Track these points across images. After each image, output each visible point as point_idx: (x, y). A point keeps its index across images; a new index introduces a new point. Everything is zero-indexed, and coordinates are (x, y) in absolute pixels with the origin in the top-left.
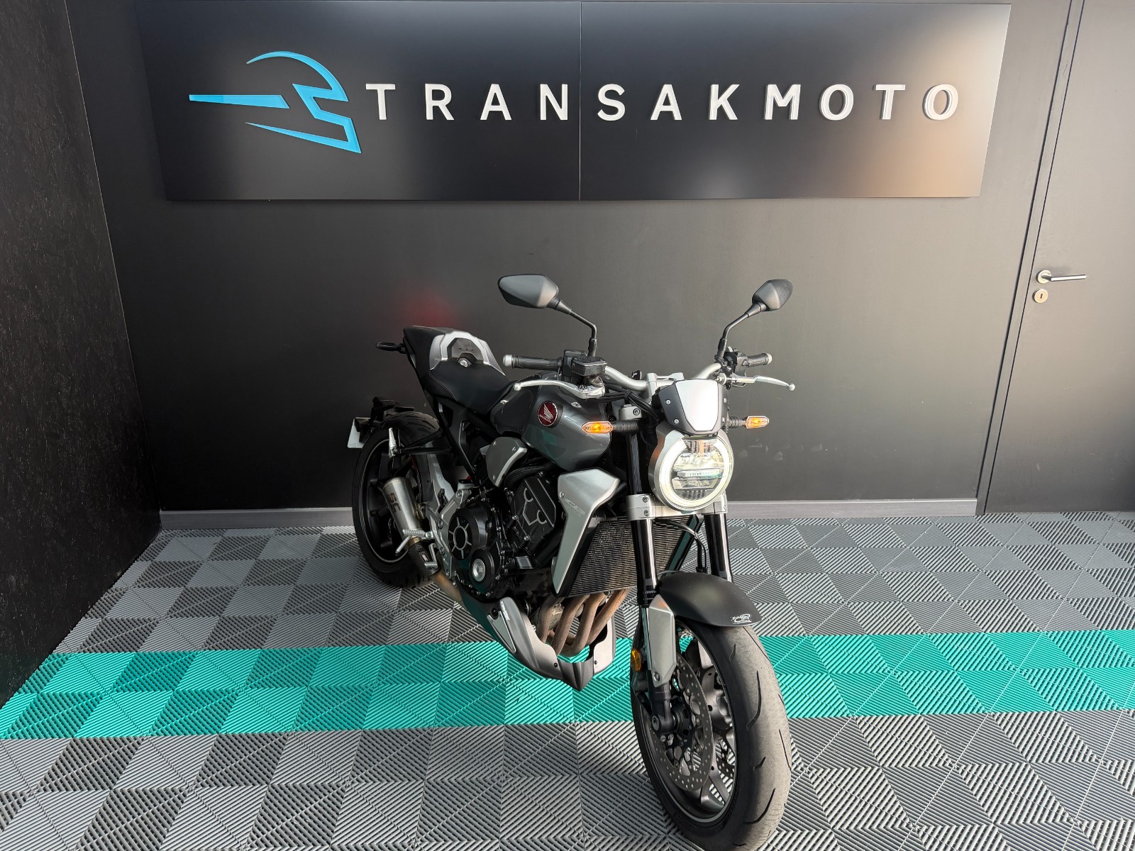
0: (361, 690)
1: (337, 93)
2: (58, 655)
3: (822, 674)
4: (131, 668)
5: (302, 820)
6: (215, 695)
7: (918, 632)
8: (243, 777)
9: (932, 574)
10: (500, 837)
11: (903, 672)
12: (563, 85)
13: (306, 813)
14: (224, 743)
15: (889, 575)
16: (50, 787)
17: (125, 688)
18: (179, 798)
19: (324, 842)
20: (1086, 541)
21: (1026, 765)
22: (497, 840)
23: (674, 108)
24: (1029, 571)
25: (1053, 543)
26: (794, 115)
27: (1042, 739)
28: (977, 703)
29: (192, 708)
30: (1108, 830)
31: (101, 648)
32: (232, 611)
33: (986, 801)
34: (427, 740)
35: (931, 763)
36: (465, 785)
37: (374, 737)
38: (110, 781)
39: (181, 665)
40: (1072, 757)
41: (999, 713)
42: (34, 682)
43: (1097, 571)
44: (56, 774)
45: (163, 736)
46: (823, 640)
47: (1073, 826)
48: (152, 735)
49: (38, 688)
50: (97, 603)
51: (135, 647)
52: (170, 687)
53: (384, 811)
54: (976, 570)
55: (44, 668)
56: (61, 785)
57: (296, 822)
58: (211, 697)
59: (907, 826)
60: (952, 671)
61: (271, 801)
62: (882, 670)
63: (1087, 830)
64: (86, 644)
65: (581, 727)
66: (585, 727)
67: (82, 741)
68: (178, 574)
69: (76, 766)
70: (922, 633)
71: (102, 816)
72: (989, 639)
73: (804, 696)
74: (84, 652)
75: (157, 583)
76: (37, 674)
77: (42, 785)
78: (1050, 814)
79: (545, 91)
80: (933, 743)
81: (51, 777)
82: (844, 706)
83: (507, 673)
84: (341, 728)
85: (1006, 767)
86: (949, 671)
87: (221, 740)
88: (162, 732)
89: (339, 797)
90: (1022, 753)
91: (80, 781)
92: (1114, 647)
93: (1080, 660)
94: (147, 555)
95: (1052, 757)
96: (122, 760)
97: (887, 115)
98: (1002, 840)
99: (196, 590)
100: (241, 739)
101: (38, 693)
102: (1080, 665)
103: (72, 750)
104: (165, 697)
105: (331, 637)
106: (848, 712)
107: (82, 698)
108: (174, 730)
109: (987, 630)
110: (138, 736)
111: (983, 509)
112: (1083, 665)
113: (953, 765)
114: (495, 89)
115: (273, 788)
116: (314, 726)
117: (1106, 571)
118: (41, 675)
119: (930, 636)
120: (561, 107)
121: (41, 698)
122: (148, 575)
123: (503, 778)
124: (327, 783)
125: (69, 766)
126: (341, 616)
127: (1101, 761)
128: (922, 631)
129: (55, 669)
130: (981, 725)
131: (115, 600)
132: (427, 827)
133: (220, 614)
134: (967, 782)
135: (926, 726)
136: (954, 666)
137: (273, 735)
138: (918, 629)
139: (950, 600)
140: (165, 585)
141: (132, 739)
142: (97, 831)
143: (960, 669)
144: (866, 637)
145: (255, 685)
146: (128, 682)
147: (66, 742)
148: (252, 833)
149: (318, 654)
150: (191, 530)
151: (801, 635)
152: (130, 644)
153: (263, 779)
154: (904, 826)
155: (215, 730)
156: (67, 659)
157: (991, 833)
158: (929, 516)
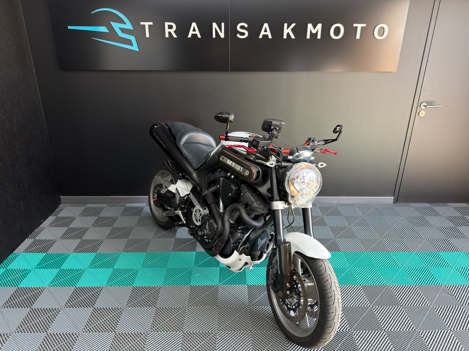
0: (134, 270)
1: (129, 26)
2: (15, 254)
4: (43, 259)
5: (105, 322)
6: (76, 271)
7: (363, 251)
8: (83, 304)
9: (372, 228)
10: (183, 331)
11: (355, 268)
12: (222, 23)
13: (107, 319)
14: (77, 290)
15: (354, 227)
16: (7, 306)
17: (40, 267)
18: (57, 312)
19: (113, 331)
20: (438, 215)
21: (400, 307)
22: (182, 332)
23: (269, 33)
24: (412, 227)
25: (424, 215)
26: (319, 37)
27: (409, 296)
28: (384, 281)
29: (66, 276)
30: (431, 334)
31: (32, 251)
32: (86, 237)
33: (382, 321)
34: (158, 291)
35: (362, 305)
36: (171, 309)
37: (137, 289)
38: (30, 305)
39: (64, 258)
40: (420, 304)
41: (392, 285)
42: (5, 264)
43: (440, 228)
44: (10, 301)
45: (53, 287)
47: (416, 332)
48: (49, 287)
49: (6, 267)
50: (33, 233)
51: (46, 251)
52: (58, 267)
53: (138, 319)
54: (390, 226)
55: (9, 259)
56: (11, 306)
57: (102, 323)
58: (74, 272)
59: (348, 330)
60: (375, 268)
61: (94, 314)
62: (346, 266)
63: (422, 334)
64: (27, 249)
65: (221, 287)
66: (223, 287)
67: (21, 288)
68: (66, 222)
69: (18, 298)
71: (26, 319)
72: (392, 255)
74: (26, 252)
75: (57, 225)
76: (6, 261)
77: (3, 306)
78: (407, 327)
79: (215, 25)
80: (363, 297)
81: (7, 302)
83: (194, 265)
84: (124, 285)
85: (392, 307)
86: (373, 268)
87: (76, 289)
88: (53, 285)
89: (121, 313)
90: (399, 302)
91: (19, 304)
92: (443, 259)
93: (428, 264)
94: (55, 214)
95: (412, 304)
96: (36, 296)
97: (358, 37)
98: (386, 337)
99: (73, 229)
100: (84, 289)
101: (6, 268)
102: (428, 266)
103: (17, 292)
104: (56, 271)
105: (124, 249)
107: (23, 271)
108: (58, 285)
109: (391, 251)
110: (44, 287)
111: (396, 201)
112: (429, 266)
113: (371, 306)
114: (194, 25)
115: (95, 309)
116: (114, 284)
117: (444, 228)
118: (8, 261)
119: (368, 253)
120: (221, 32)
121: (7, 271)
122: (54, 222)
123: (187, 307)
124: (116, 307)
125: (15, 298)
126: (129, 240)
127: (432, 306)
128: (365, 251)
129: (13, 259)
130: (384, 290)
131: (40, 232)
132: (154, 326)
133: (81, 238)
134: (375, 313)
135: (361, 290)
136: (376, 265)
137: (97, 287)
138: (363, 250)
139: (378, 238)
140: (61, 226)
141: (41, 288)
142: (23, 324)
143: (378, 267)
144: (341, 253)
145: (92, 267)
146: (41, 265)
147: (15, 289)
148: (84, 327)
149: (119, 255)
150: (73, 204)
152: (44, 249)
153: (91, 305)
154: (347, 330)
155: (74, 285)
156: (18, 255)
157: (382, 334)
158: (374, 203)
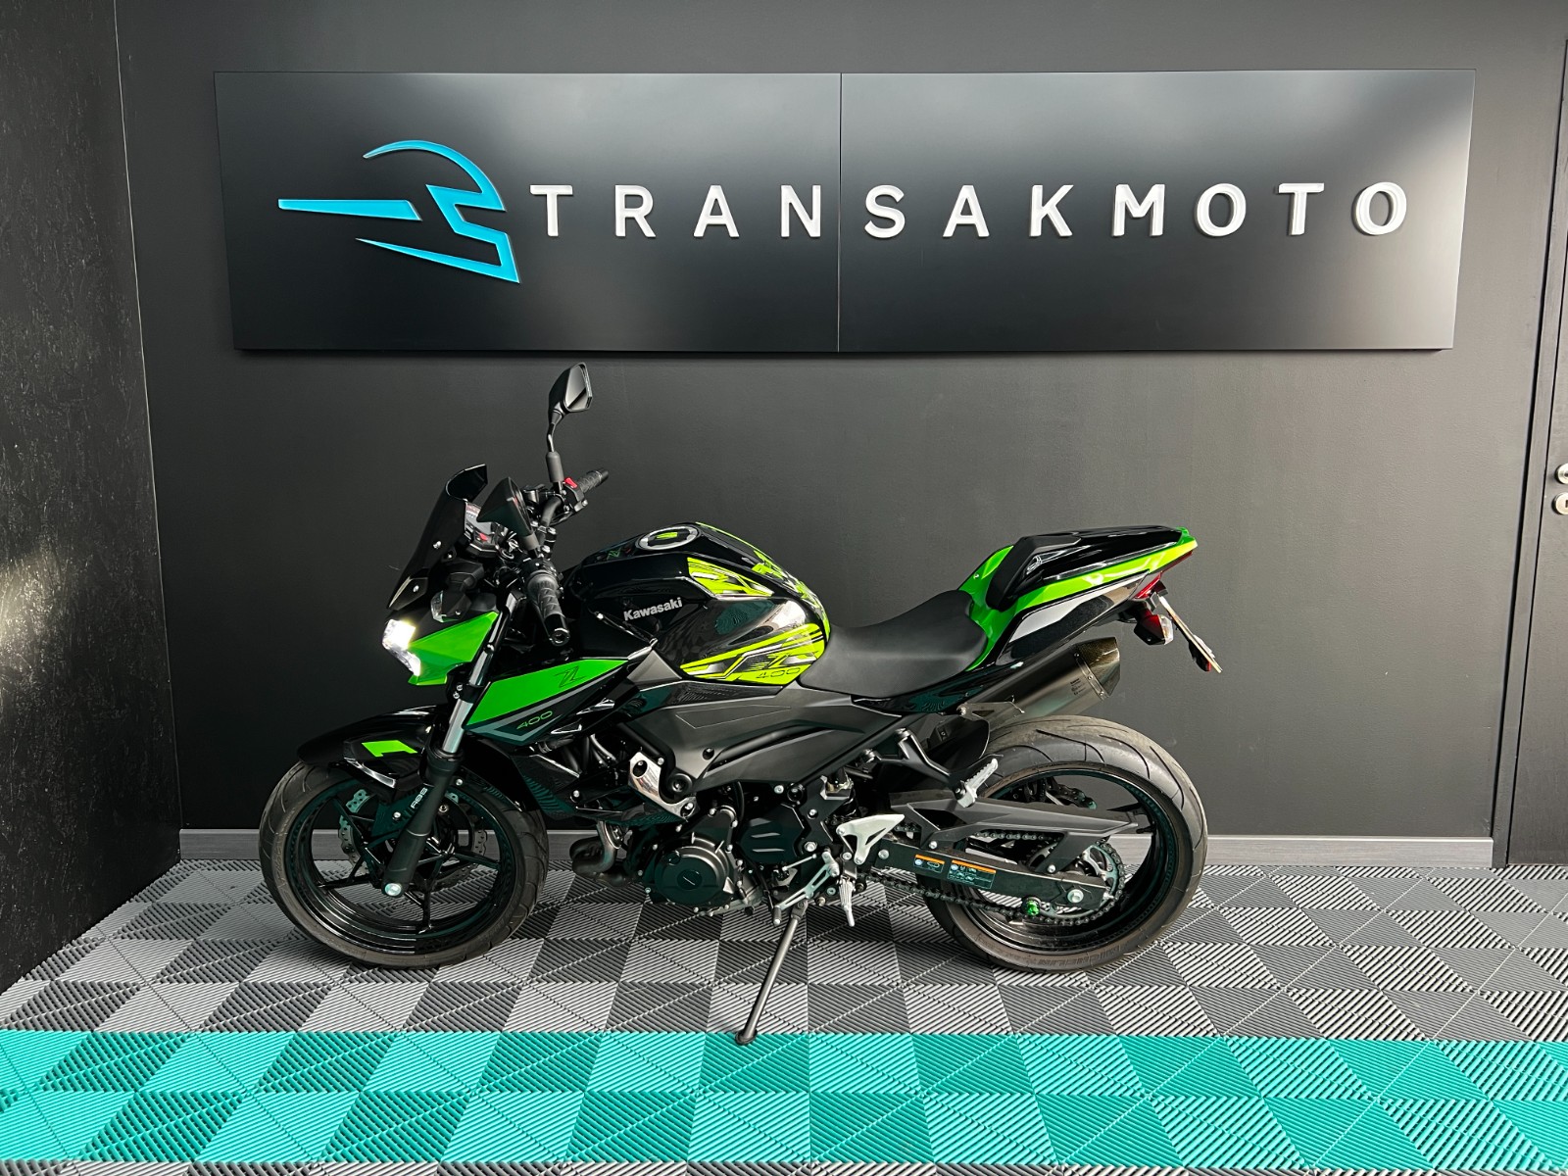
0: (449, 1098)
3: (1250, 1098)
4: (76, 1055)
7: (1416, 1037)
9: (1429, 951)
11: (1395, 1100)
12: (814, 187)
15: (1355, 949)
17: (58, 1085)
23: (977, 219)
26: (1157, 229)
28: (1537, 1154)
29: (161, 1119)
31: (38, 1023)
32: (261, 974)
37: (459, 1173)
39: (159, 1053)
45: (101, 1161)
46: (1248, 1044)
48: (83, 1160)
50: (50, 959)
51: (93, 1025)
52: (132, 1087)
54: (1506, 947)
58: (195, 1104)
60: (1484, 1101)
62: (1357, 1095)
64: (16, 1017)
65: (821, 1170)
66: (829, 1170)
68: (188, 921)
70: (1423, 1039)
72: (1543, 1052)
73: (1219, 1132)
74: (9, 1028)
75: (152, 932)
79: (788, 195)
82: (1293, 1152)
83: (700, 1082)
84: (403, 1159)
86: (1478, 1101)
87: (194, 1172)
94: (148, 894)
97: (1298, 227)
99: (213, 945)
104: (121, 1100)
106: (1302, 1162)
108: (122, 1153)
109: (1538, 1037)
110: (58, 1160)
111: (1505, 857)
114: (715, 193)
116: (359, 1154)
119: (1438, 1044)
120: (811, 218)
122: (142, 921)
126: (437, 988)
128: (1423, 1035)
131: (79, 955)
133: (241, 979)
136: (1487, 1092)
137: (286, 1167)
138: (1415, 1033)
139: (1468, 990)
140: (165, 936)
141: (48, 1165)
143: (1499, 1098)
144: (1324, 1043)
145: (274, 1087)
146: (66, 1077)
149: (388, 1041)
150: (225, 860)
151: (1211, 1034)
152: (87, 1020)
155: (189, 1155)
158: (1417, 864)
